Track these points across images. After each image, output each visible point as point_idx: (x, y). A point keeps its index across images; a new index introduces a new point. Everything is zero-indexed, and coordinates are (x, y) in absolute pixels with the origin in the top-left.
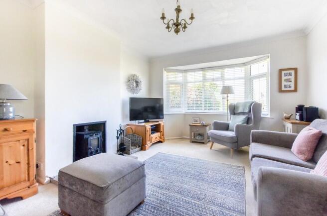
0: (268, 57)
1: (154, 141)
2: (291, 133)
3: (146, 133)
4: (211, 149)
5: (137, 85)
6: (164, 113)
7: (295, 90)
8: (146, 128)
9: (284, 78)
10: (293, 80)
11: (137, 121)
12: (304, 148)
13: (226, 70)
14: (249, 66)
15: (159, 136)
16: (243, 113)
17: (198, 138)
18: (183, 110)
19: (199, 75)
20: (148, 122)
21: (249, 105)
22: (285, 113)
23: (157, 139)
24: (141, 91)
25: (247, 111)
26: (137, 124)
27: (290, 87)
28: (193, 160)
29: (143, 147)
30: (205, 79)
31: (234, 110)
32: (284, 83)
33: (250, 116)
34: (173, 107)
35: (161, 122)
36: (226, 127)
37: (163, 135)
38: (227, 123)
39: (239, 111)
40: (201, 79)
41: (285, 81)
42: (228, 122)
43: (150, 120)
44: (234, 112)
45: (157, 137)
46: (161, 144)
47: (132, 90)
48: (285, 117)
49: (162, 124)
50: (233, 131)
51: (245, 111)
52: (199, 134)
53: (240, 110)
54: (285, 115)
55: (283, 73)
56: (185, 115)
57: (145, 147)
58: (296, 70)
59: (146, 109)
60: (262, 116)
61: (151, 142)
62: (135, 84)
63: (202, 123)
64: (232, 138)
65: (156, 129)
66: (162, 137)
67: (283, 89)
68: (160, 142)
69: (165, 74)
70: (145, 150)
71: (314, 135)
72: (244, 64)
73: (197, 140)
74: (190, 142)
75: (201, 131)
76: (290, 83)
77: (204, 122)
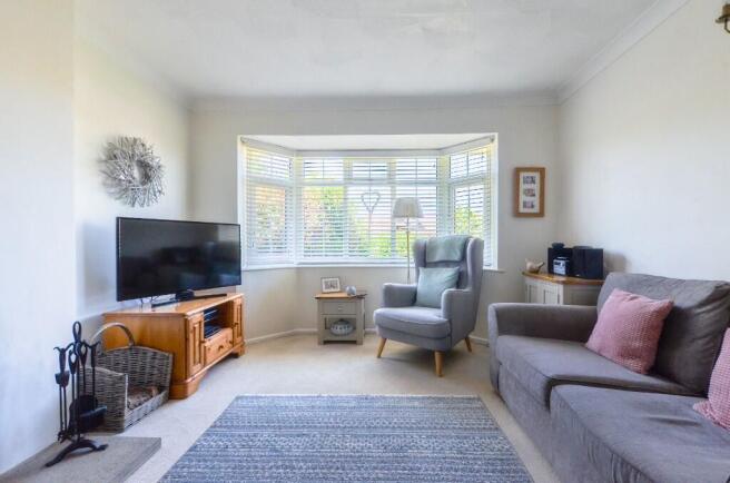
0: (493, 140)
1: (212, 358)
2: (561, 305)
3: (187, 339)
4: (379, 357)
5: (147, 178)
6: (243, 267)
7: (541, 214)
8: (186, 322)
9: (523, 187)
10: (537, 193)
11: (147, 300)
12: (637, 344)
13: (400, 161)
14: (446, 158)
15: (230, 338)
16: (446, 263)
17: (339, 330)
18: (294, 257)
19: (333, 168)
20: (190, 297)
21: (460, 243)
22: (530, 260)
23: (222, 351)
24: (161, 198)
25: (456, 256)
26: (148, 310)
27: (532, 206)
28: (353, 404)
29: (179, 388)
30: (349, 180)
31: (424, 257)
32: (523, 198)
33: (463, 269)
34: (263, 249)
35: (235, 296)
36: (411, 299)
37: (241, 334)
38: (411, 288)
39: (437, 258)
40: (340, 178)
41: (524, 193)
42: (413, 285)
43: (197, 293)
44: (425, 260)
45: (223, 343)
46: (236, 360)
47: (125, 191)
48: (531, 268)
49: (238, 302)
50: (439, 308)
51: (452, 259)
52: (342, 320)
53: (439, 256)
54: (529, 265)
55: (523, 175)
56: (299, 270)
57: (185, 386)
58: (542, 171)
59: (168, 256)
60: (485, 268)
61: (205, 365)
62: (136, 173)
63: (351, 292)
64: (439, 325)
65: (220, 318)
66: (238, 340)
67: (522, 210)
68: (234, 356)
69: (243, 152)
70: (183, 396)
71: (659, 312)
72: (440, 150)
73: (336, 335)
74: (319, 344)
75: (347, 310)
76: (532, 199)
77: (353, 288)
